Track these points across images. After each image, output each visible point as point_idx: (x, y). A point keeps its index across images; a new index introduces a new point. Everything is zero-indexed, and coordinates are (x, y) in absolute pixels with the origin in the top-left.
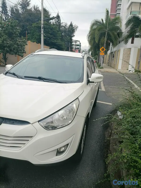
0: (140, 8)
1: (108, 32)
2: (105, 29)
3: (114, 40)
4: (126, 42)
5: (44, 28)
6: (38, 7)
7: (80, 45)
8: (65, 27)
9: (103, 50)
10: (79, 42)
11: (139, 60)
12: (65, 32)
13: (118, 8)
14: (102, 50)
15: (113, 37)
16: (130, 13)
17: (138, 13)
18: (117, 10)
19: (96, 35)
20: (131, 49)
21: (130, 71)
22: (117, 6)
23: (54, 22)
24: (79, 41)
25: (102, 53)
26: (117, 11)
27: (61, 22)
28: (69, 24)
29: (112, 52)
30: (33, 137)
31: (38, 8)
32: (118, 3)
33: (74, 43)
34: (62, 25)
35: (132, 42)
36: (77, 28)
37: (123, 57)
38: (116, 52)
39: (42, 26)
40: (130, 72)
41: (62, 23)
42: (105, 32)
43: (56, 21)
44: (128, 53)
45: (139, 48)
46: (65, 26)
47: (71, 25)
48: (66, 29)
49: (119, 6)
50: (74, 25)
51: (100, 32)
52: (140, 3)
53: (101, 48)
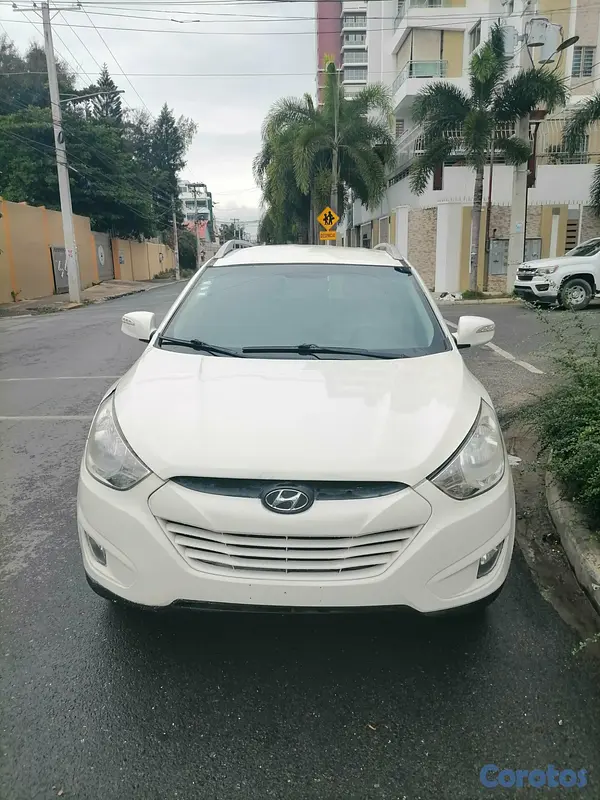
0: (442, 51)
1: (340, 148)
2: (327, 137)
3: (367, 179)
4: (419, 185)
5: (68, 139)
6: (8, 42)
7: (210, 201)
8: (138, 130)
9: (331, 221)
10: (202, 189)
11: (475, 249)
12: (141, 148)
13: (346, 46)
14: (326, 219)
15: (362, 168)
16: (408, 71)
17: (438, 71)
18: (342, 55)
19: (297, 163)
20: (434, 209)
21: (446, 294)
22: (342, 37)
23: (92, 109)
24: (203, 185)
25: (328, 232)
26: (345, 59)
27: (123, 107)
28: (154, 116)
29: (358, 227)
30: (419, 528)
31: (10, 46)
32: (345, 29)
33: (185, 196)
34: (125, 119)
35: (438, 186)
36: (191, 130)
37: (410, 244)
38: (378, 226)
39: (57, 130)
40: (445, 298)
41: (125, 112)
42: (328, 146)
43: (98, 105)
44: (429, 227)
45: (465, 207)
46: (141, 122)
47: (166, 119)
48: (146, 138)
49: (347, 38)
50: (176, 116)
51: (314, 150)
52: (442, 31)
53: (321, 212)
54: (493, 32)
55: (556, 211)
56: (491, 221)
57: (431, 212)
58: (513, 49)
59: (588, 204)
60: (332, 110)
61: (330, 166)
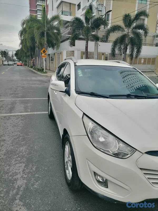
0: (70, 9)
1: (47, 32)
2: (43, 28)
9: (45, 52)
13: (37, 4)
14: (43, 52)
17: (69, 14)
19: (35, 35)
20: (73, 51)
25: (44, 55)
26: (37, 7)
29: (49, 55)
35: (74, 45)
38: (56, 55)
42: (43, 31)
49: (38, 1)
51: (40, 31)
52: (70, 3)
53: (42, 50)
54: (90, 6)
55: (103, 54)
56: (88, 56)
57: (73, 52)
58: (95, 11)
59: (110, 53)
60: (44, 20)
61: (44, 37)
